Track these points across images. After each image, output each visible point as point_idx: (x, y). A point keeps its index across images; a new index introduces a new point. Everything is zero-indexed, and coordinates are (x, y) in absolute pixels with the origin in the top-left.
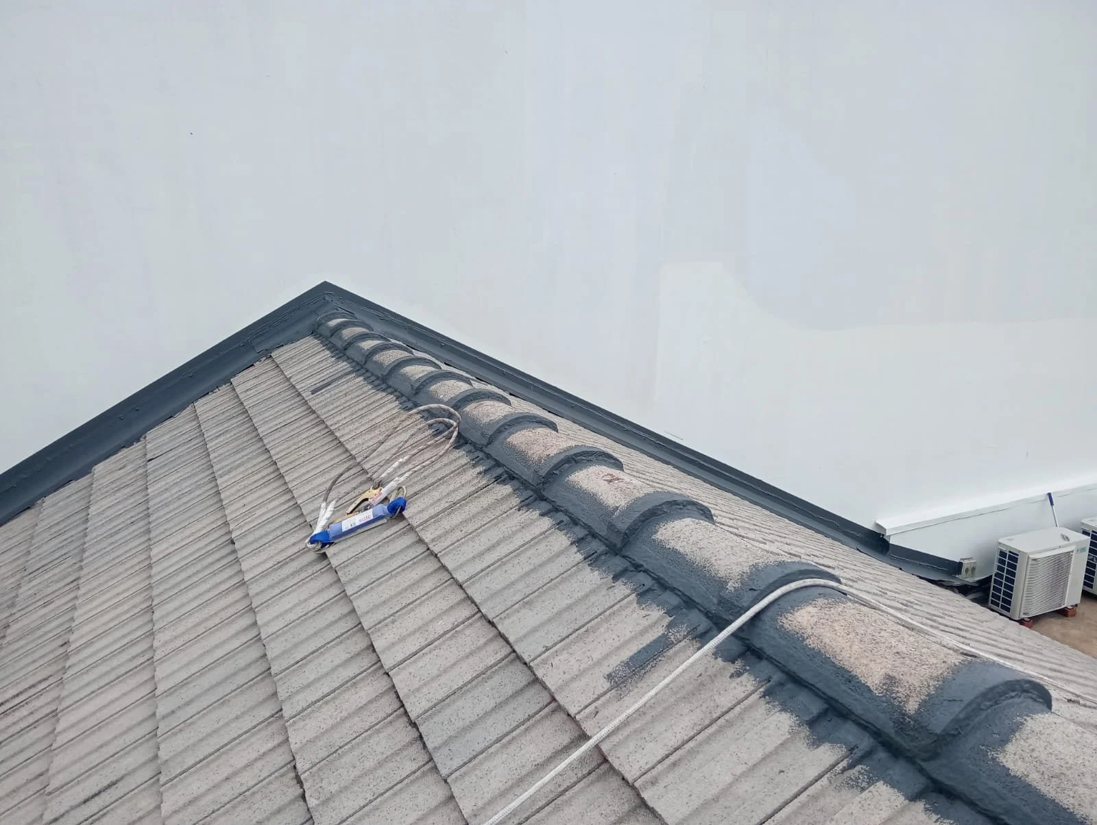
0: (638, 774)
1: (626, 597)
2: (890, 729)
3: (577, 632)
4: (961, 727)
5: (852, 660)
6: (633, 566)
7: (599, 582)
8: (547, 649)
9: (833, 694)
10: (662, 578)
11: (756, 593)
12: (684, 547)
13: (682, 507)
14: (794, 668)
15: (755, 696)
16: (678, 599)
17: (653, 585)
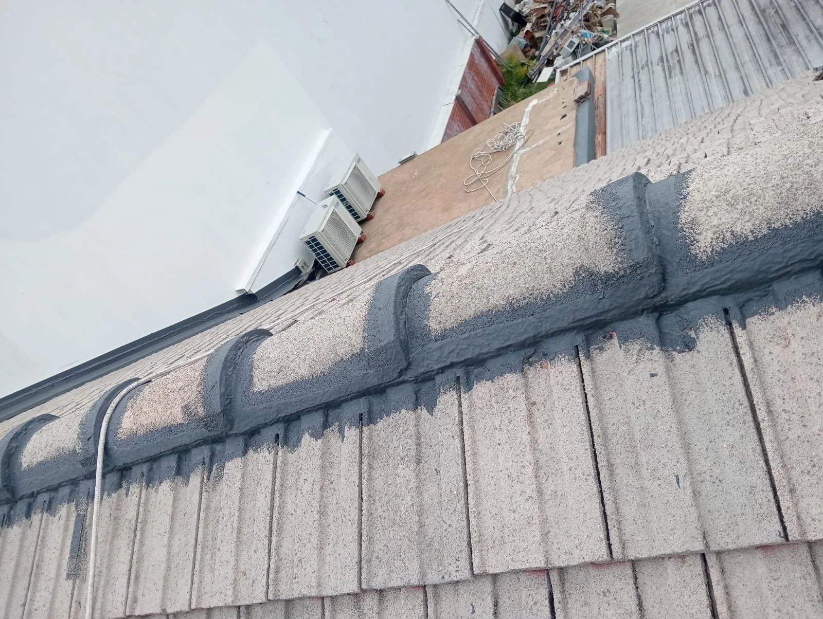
0: (123, 607)
1: (41, 520)
2: (205, 433)
3: (33, 574)
4: (228, 395)
5: (163, 419)
6: (31, 498)
7: (20, 530)
8: (24, 605)
9: (171, 447)
10: (49, 487)
11: (92, 439)
12: (42, 455)
13: (24, 432)
14: (146, 455)
15: (144, 492)
16: (67, 487)
17: (50, 496)
